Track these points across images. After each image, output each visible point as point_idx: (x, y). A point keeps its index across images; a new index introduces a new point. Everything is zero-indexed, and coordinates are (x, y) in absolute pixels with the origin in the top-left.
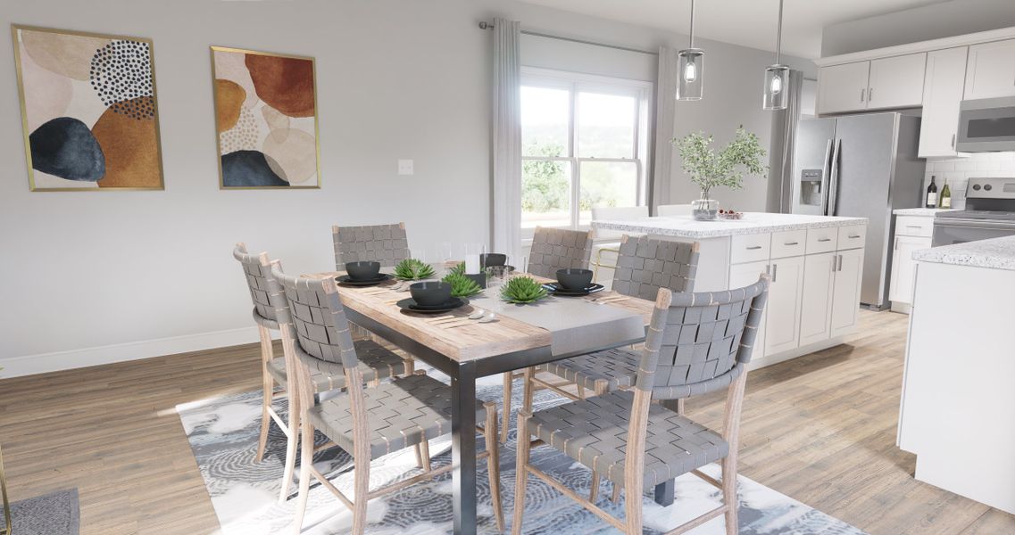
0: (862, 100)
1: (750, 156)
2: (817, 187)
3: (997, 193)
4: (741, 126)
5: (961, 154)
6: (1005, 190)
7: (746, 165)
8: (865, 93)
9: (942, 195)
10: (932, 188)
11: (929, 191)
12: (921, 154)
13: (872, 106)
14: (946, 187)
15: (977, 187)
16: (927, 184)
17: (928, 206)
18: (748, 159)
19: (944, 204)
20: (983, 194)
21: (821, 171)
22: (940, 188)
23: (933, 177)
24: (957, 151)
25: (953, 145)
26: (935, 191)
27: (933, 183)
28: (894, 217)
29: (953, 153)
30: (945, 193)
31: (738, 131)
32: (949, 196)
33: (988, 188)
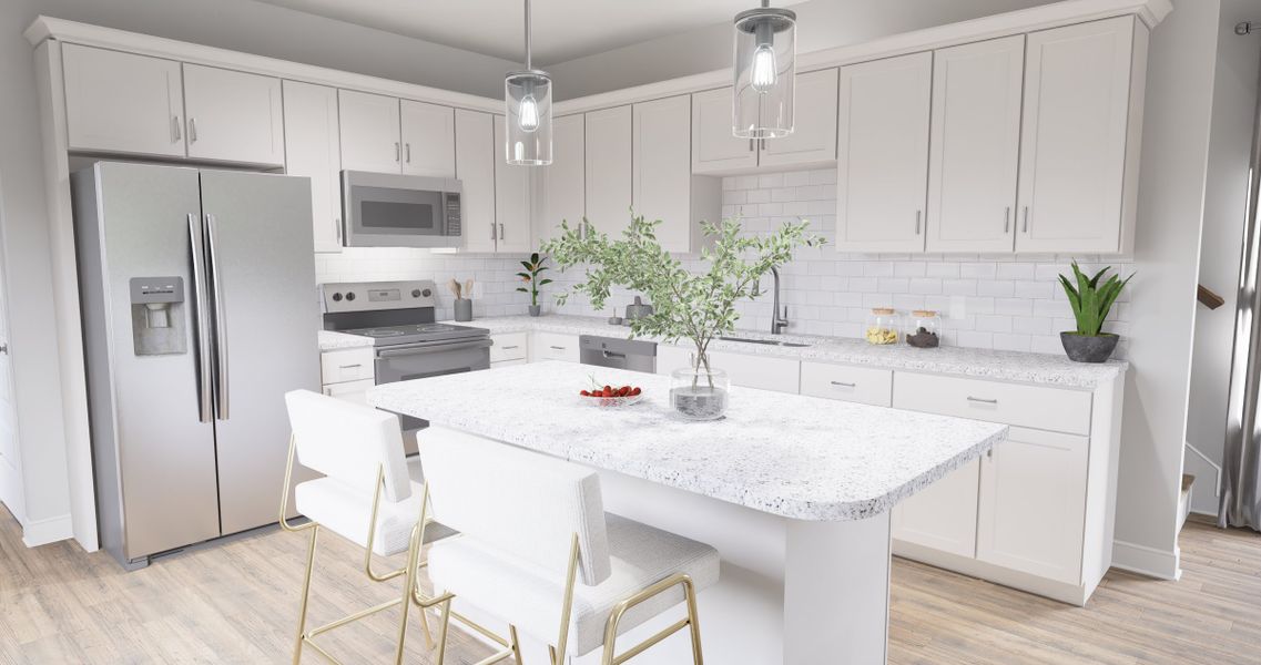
0: (177, 138)
2: (161, 315)
3: (361, 304)
6: (371, 300)
8: (180, 124)
13: (196, 153)
15: (337, 297)
20: (344, 306)
21: (181, 281)
25: (340, 237)
29: (338, 247)
33: (350, 297)
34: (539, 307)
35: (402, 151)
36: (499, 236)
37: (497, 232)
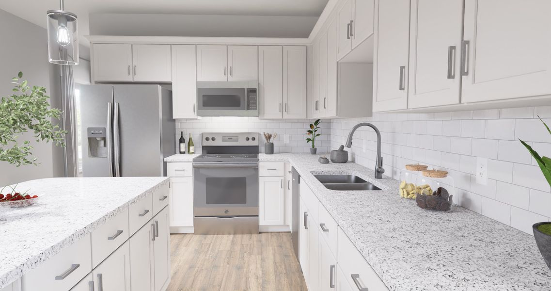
0: (129, 74)
1: (39, 119)
2: (102, 143)
3: (219, 143)
4: (20, 75)
5: (199, 118)
6: (223, 141)
7: (33, 131)
8: (131, 69)
9: (189, 145)
10: (182, 140)
11: (180, 142)
12: (174, 117)
13: (136, 79)
14: (190, 139)
15: (207, 139)
16: (178, 137)
17: (181, 153)
18: (35, 122)
19: (191, 151)
20: (211, 143)
21: (105, 129)
22: (187, 140)
23: (182, 133)
24: (198, 115)
25: (194, 112)
26: (184, 142)
27: (182, 137)
28: (165, 164)
29: (195, 116)
30: (190, 143)
31: (16, 81)
32: (193, 146)
33: (213, 139)
34: (316, 149)
35: (228, 71)
36: (284, 110)
37: (283, 108)
